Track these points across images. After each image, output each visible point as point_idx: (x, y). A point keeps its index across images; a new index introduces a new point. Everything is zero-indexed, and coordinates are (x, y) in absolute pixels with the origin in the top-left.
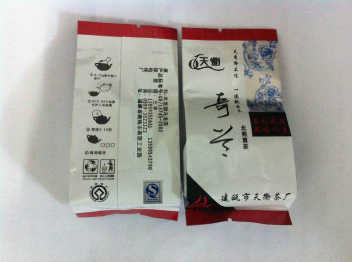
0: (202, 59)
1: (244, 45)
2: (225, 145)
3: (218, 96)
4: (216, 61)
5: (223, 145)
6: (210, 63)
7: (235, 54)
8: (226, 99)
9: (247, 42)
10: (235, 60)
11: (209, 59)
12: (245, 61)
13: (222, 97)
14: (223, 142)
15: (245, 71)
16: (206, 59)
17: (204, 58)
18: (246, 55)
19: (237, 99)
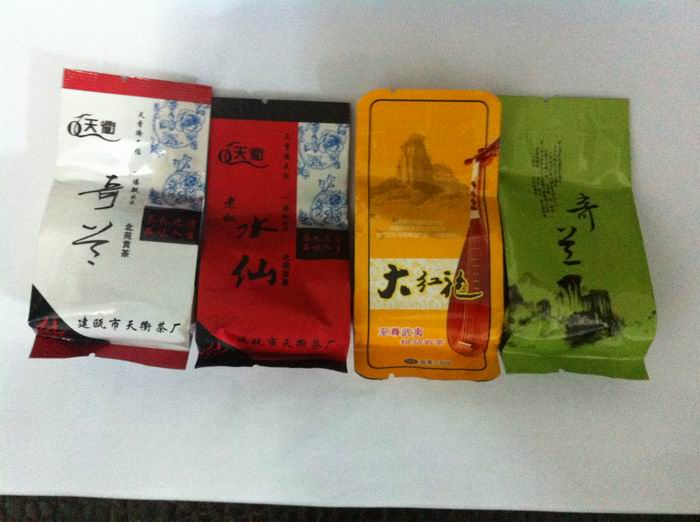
0: (88, 122)
1: (156, 106)
2: (96, 249)
3: (107, 180)
4: (108, 127)
5: (92, 248)
6: (99, 129)
7: (141, 119)
8: (118, 185)
9: (161, 102)
10: (138, 128)
11: (98, 123)
12: (154, 130)
13: (114, 181)
14: (93, 244)
15: (152, 146)
16: (94, 123)
17: (91, 120)
18: (158, 121)
19: (136, 186)
